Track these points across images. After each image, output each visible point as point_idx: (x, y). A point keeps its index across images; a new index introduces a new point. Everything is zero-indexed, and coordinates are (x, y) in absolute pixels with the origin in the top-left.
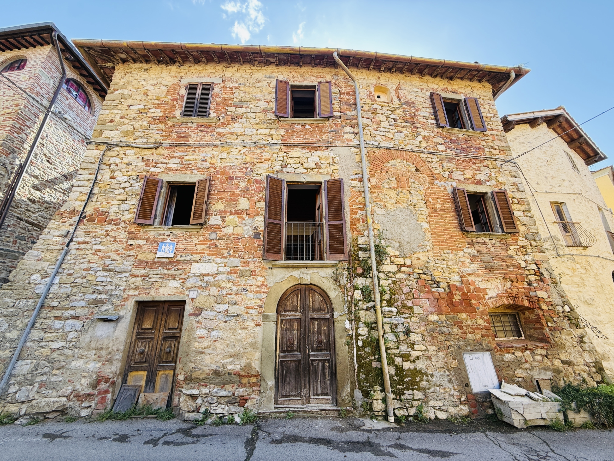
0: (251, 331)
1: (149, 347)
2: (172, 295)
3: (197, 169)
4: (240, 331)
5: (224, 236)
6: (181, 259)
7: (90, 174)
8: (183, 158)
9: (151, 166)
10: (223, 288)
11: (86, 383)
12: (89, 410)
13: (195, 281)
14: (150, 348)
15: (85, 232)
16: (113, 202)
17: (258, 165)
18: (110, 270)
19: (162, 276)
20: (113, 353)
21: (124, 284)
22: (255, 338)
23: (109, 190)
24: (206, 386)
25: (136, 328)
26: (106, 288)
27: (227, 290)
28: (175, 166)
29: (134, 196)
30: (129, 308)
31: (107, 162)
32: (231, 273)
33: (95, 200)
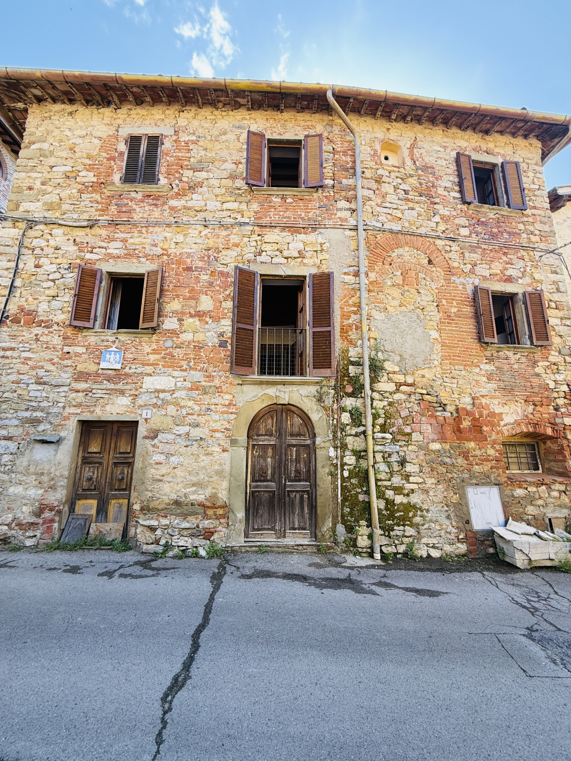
0: (217, 457)
1: (98, 473)
2: (122, 414)
3: (146, 256)
4: (204, 458)
5: (182, 344)
6: (130, 371)
7: (9, 261)
8: (127, 241)
9: (86, 251)
10: (182, 407)
11: (28, 511)
12: (34, 539)
13: (148, 398)
14: (100, 474)
15: (9, 336)
16: (41, 298)
17: (224, 252)
18: (45, 383)
19: (109, 392)
20: (56, 479)
21: (63, 400)
22: (221, 465)
23: (34, 282)
24: (166, 517)
25: (81, 452)
26: (42, 404)
27: (188, 409)
28: (117, 251)
29: (67, 290)
30: (71, 428)
31: (29, 245)
32: (191, 389)
33: (18, 294)
